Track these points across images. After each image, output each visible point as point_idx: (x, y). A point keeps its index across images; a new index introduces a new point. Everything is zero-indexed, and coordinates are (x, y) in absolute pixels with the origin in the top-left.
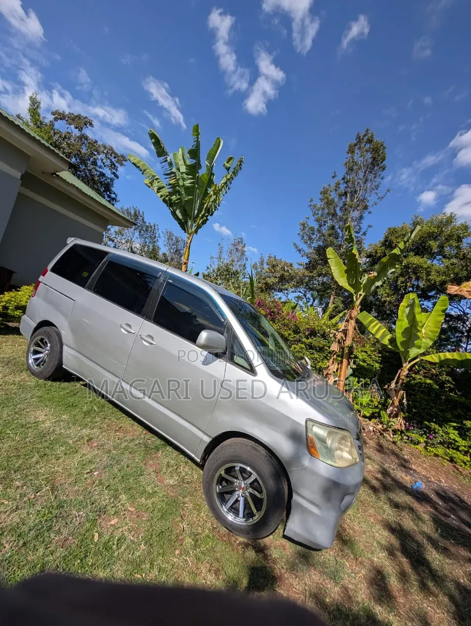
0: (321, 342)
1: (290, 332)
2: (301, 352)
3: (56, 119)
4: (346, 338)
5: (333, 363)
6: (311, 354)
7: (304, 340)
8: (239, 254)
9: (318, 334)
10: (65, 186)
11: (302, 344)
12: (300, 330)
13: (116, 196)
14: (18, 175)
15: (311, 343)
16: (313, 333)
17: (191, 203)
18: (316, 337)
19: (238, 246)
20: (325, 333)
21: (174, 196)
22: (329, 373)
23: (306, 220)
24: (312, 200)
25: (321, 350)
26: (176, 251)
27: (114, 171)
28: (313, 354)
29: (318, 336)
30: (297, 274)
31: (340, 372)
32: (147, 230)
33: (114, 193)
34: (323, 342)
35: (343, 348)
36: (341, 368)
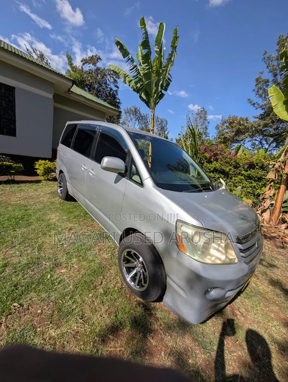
0: (260, 173)
1: (230, 167)
2: (240, 182)
3: (84, 64)
4: (285, 167)
5: (270, 189)
6: (250, 183)
7: (243, 172)
8: (202, 120)
9: (257, 167)
10: (76, 97)
11: (242, 176)
12: (239, 165)
13: (120, 100)
14: (51, 96)
15: (250, 175)
16: (251, 166)
17: (149, 85)
18: (254, 169)
19: (202, 114)
20: (263, 165)
21: (139, 84)
22: (265, 197)
23: (260, 75)
24: (266, 53)
25: (260, 179)
26: (162, 128)
27: (116, 84)
28: (251, 183)
29: (257, 168)
30: (252, 125)
31: (277, 196)
32: (142, 119)
33: (119, 99)
34: (261, 173)
35: (281, 176)
36: (278, 193)
